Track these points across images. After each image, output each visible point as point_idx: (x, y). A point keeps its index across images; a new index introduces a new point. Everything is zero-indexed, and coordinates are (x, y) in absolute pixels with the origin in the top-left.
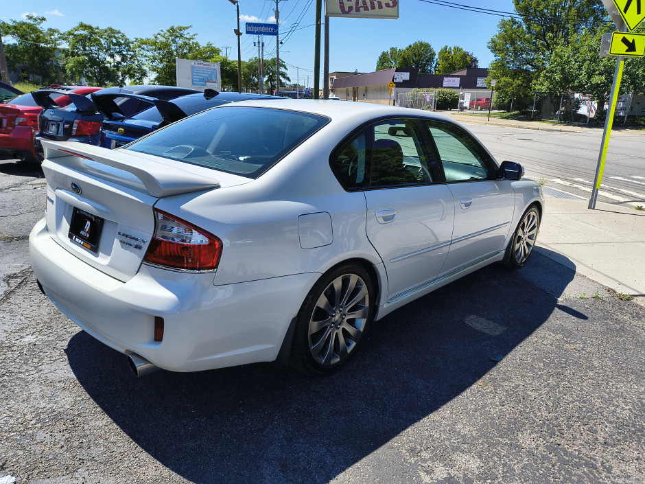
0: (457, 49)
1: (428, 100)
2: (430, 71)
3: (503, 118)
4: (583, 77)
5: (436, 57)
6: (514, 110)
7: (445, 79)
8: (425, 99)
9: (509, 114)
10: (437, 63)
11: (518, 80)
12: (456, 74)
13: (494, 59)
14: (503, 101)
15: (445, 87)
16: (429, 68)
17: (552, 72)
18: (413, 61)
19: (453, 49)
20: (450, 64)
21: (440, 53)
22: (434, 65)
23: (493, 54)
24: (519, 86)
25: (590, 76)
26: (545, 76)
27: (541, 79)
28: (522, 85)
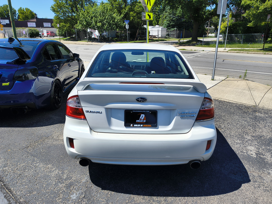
0: (28, 10)
1: (24, 33)
2: (16, 19)
3: (64, 40)
4: (94, 23)
5: (17, 12)
6: (68, 37)
7: (28, 23)
8: (22, 33)
9: (66, 38)
10: (18, 16)
11: (68, 24)
12: (31, 21)
13: (55, 15)
14: (62, 33)
15: (29, 27)
16: (15, 18)
17: (82, 21)
18: (5, 14)
19: (25, 9)
20: (25, 16)
21: (18, 11)
22: (17, 16)
23: (54, 13)
24: (69, 26)
25: (96, 22)
26: (79, 23)
27: (78, 24)
28: (70, 26)
